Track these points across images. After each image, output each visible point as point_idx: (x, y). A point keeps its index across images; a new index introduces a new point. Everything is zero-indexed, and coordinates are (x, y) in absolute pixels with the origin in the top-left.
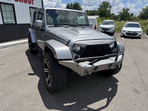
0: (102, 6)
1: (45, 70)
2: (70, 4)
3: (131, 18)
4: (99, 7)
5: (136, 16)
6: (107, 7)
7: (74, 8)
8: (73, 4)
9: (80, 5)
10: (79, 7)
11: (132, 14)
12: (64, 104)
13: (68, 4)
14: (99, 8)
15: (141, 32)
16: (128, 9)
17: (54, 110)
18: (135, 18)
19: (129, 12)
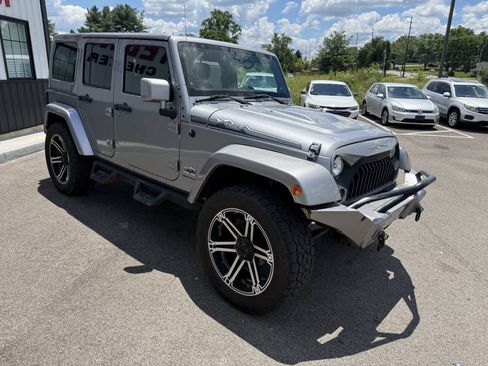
0: (211, 25)
1: (215, 247)
2: (100, 10)
3: (297, 65)
4: (203, 28)
5: (309, 60)
6: (227, 27)
7: (117, 23)
8: (111, 9)
9: (138, 16)
10: (134, 20)
11: (298, 55)
12: (319, 340)
13: (95, 9)
14: (201, 31)
15: (355, 109)
16: (289, 40)
17: (307, 363)
18: (306, 67)
19: (289, 46)
